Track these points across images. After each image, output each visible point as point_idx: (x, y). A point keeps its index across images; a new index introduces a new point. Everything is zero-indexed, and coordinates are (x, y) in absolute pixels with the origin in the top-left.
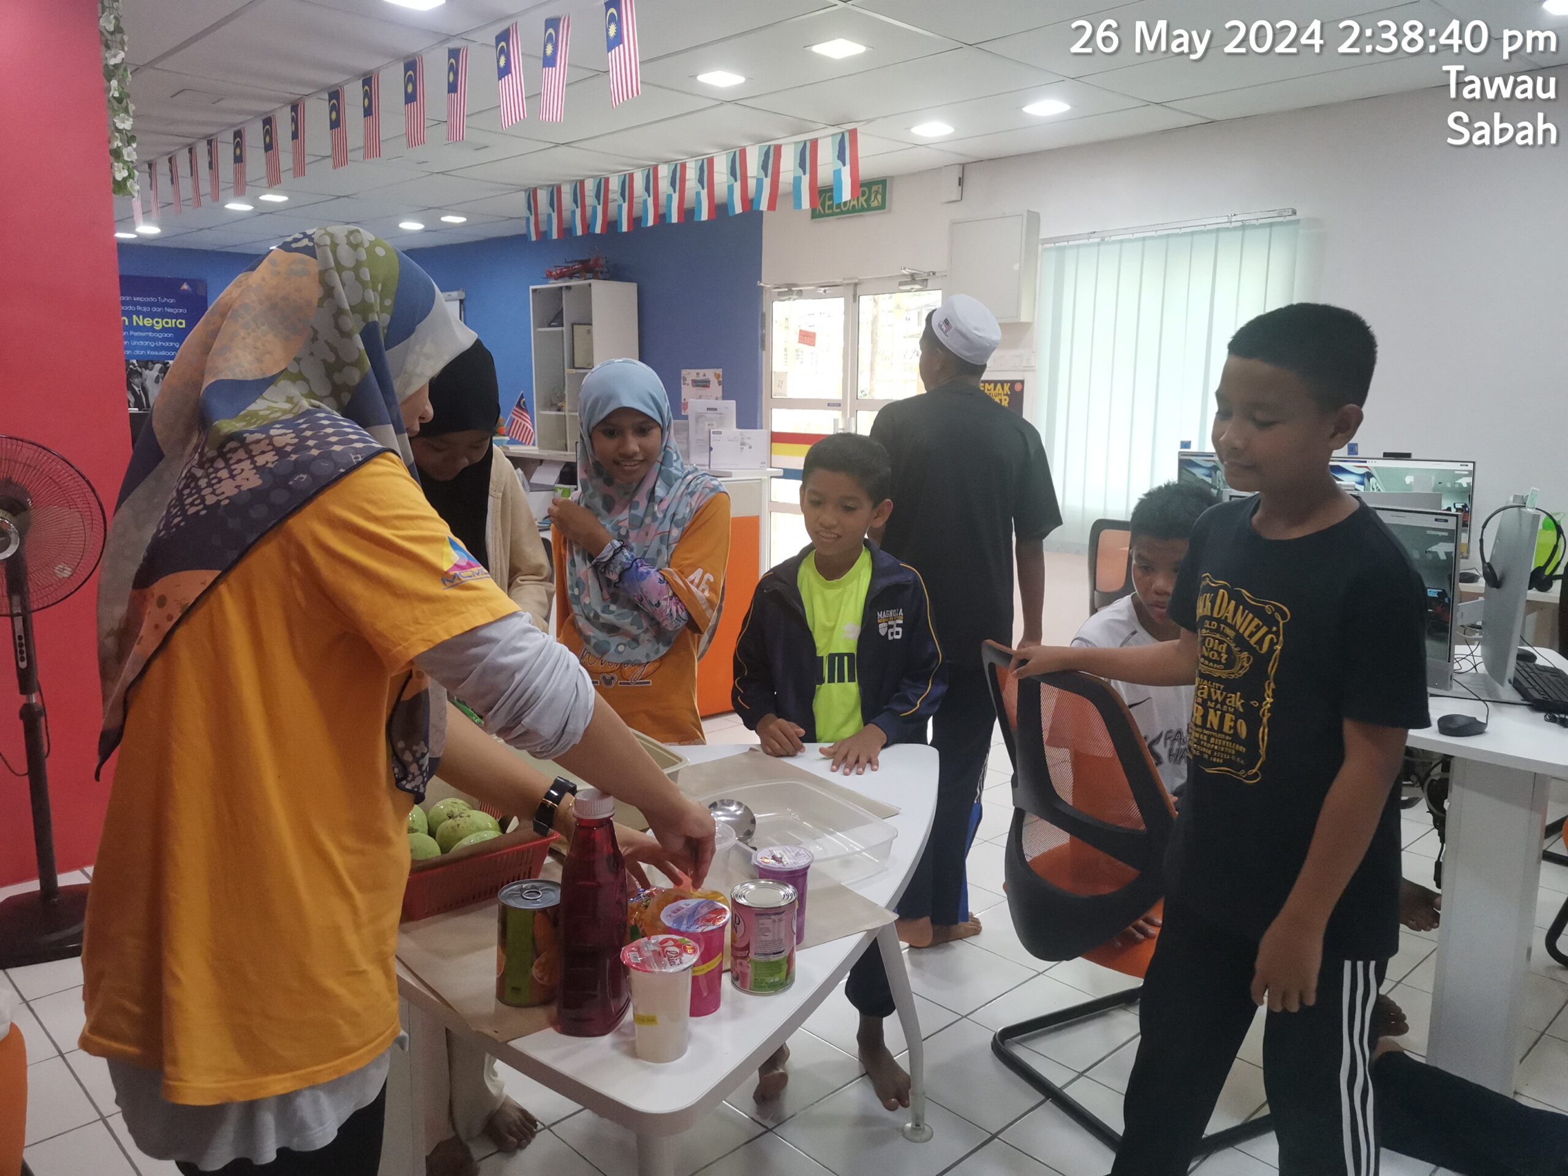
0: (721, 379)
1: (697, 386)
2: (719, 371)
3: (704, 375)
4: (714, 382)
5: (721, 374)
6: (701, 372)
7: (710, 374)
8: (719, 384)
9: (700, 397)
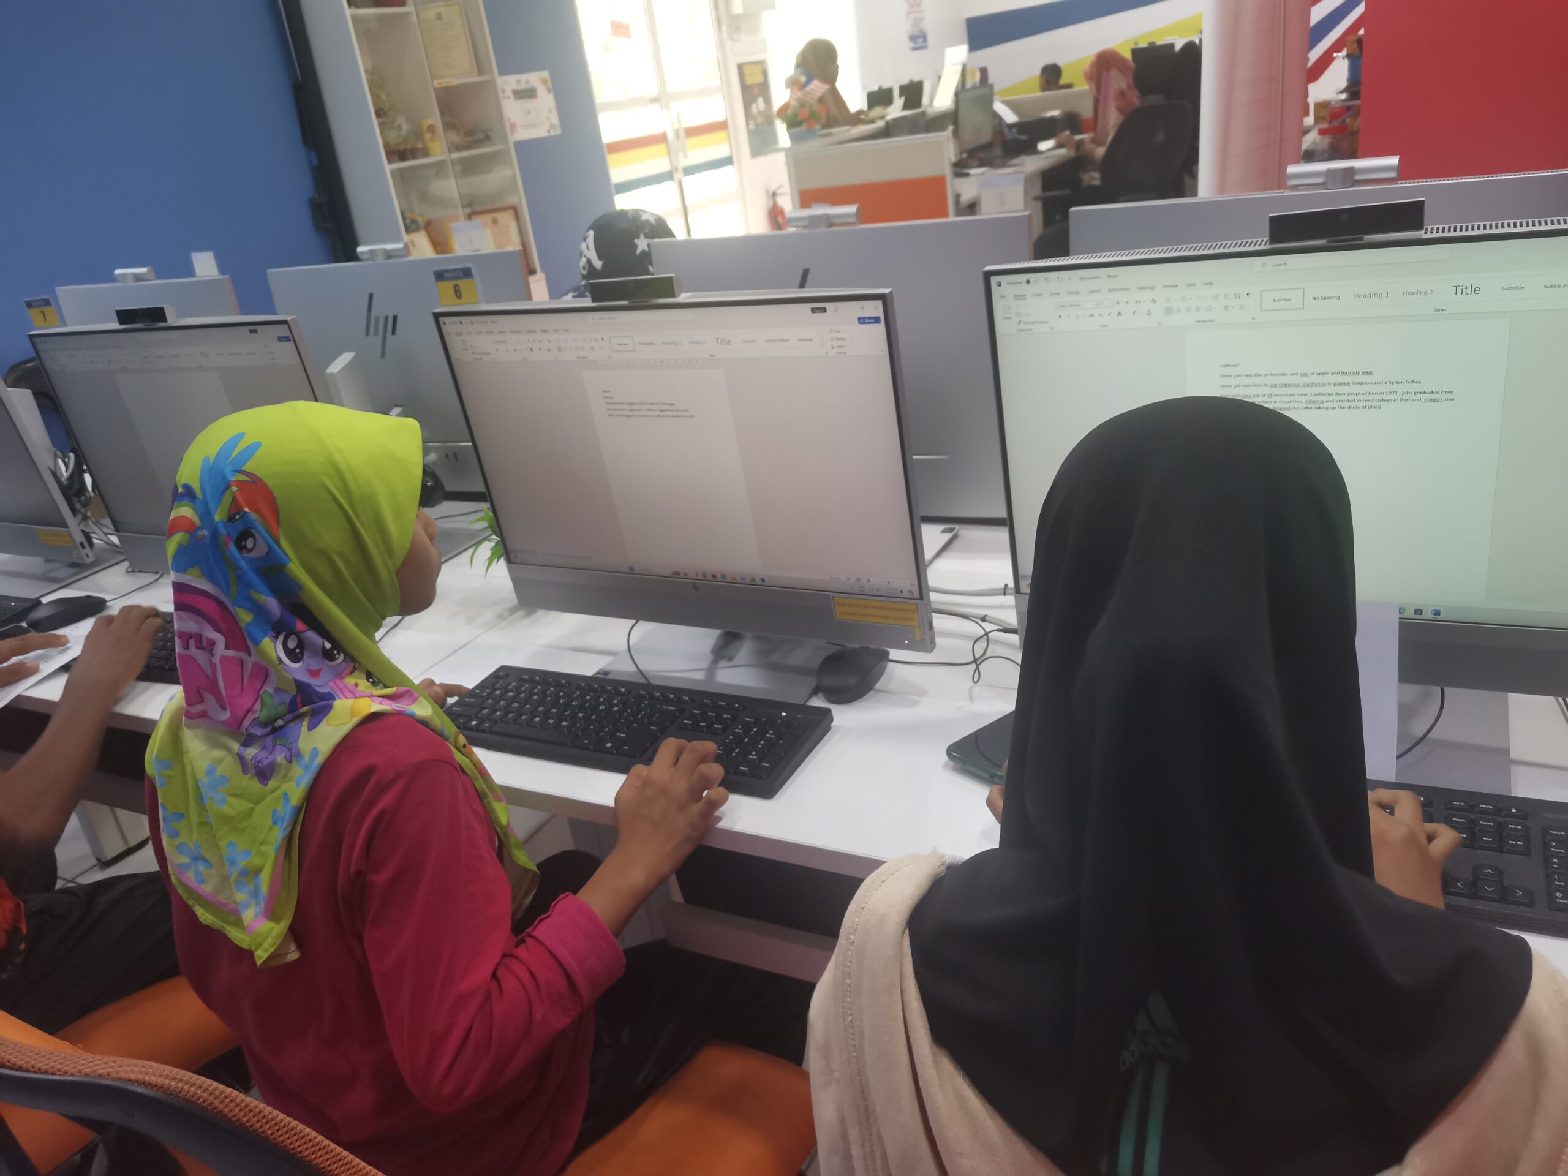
0: (550, 84)
1: (520, 98)
2: (545, 74)
3: (527, 82)
4: (541, 90)
5: (549, 79)
6: (523, 77)
7: (534, 79)
8: (549, 91)
9: (529, 112)
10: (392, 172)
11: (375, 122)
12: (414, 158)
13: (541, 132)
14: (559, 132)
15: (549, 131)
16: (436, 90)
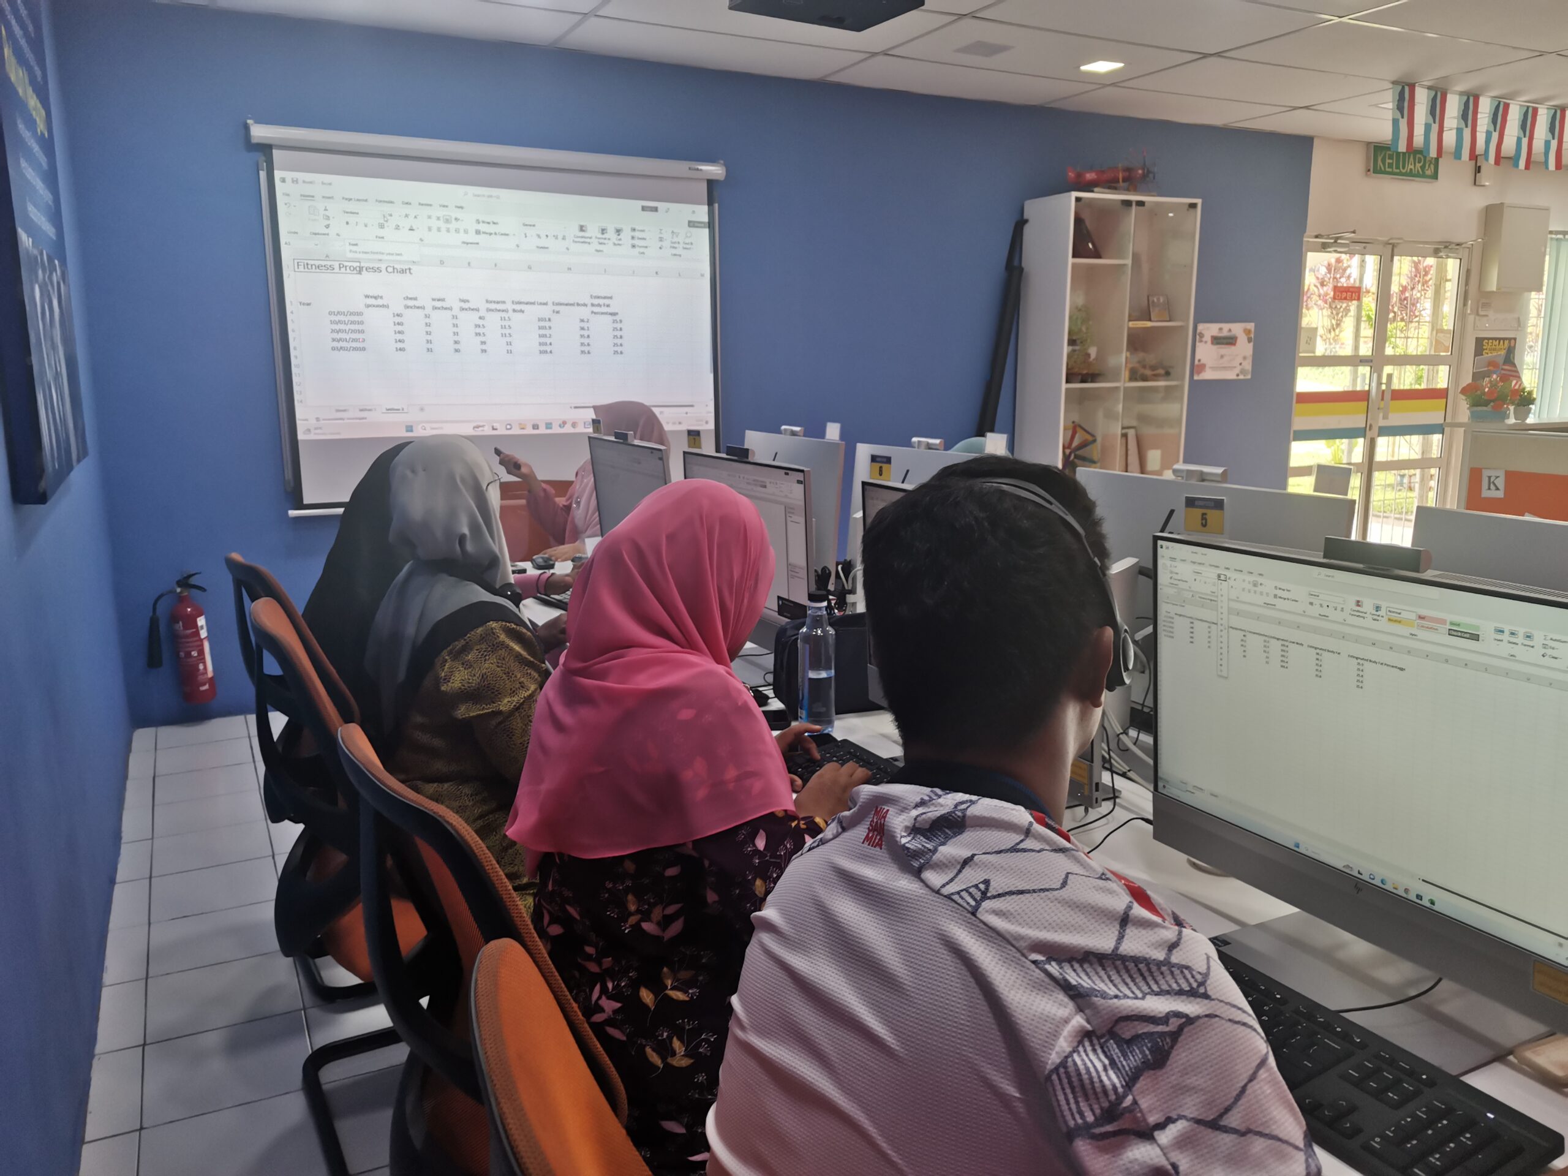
0: (1252, 336)
1: (1218, 344)
2: (1251, 326)
3: (1230, 330)
4: (1242, 339)
5: (1253, 330)
6: (1226, 327)
7: (1237, 329)
8: (1250, 340)
9: (1222, 357)
10: (1067, 389)
11: (1066, 349)
12: (1092, 381)
13: (1231, 375)
14: (1249, 377)
15: (1238, 375)
16: (1129, 329)
